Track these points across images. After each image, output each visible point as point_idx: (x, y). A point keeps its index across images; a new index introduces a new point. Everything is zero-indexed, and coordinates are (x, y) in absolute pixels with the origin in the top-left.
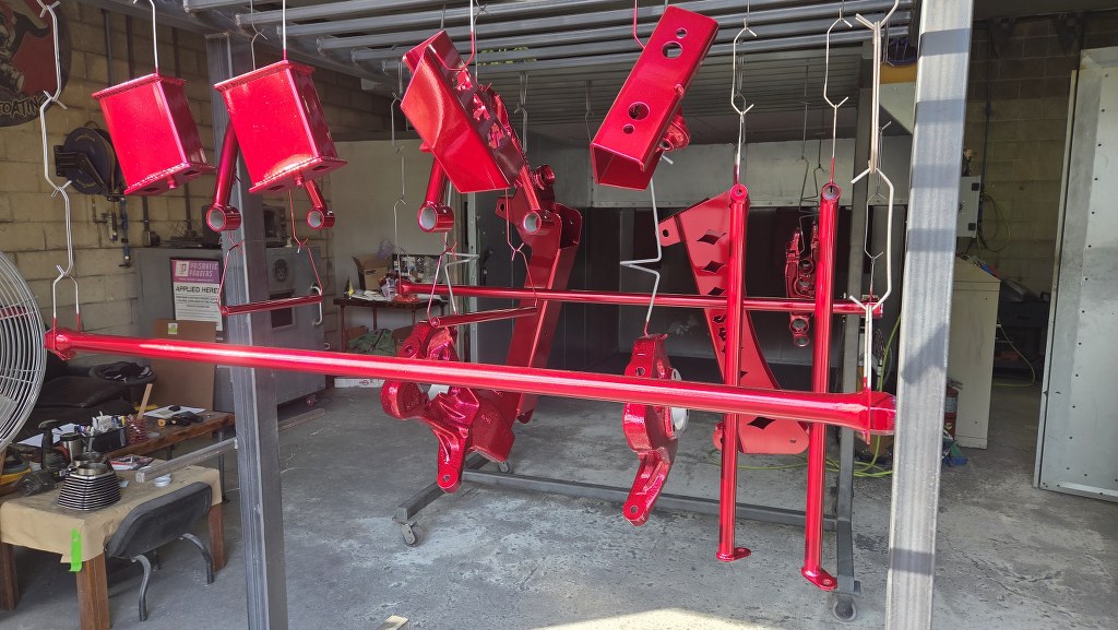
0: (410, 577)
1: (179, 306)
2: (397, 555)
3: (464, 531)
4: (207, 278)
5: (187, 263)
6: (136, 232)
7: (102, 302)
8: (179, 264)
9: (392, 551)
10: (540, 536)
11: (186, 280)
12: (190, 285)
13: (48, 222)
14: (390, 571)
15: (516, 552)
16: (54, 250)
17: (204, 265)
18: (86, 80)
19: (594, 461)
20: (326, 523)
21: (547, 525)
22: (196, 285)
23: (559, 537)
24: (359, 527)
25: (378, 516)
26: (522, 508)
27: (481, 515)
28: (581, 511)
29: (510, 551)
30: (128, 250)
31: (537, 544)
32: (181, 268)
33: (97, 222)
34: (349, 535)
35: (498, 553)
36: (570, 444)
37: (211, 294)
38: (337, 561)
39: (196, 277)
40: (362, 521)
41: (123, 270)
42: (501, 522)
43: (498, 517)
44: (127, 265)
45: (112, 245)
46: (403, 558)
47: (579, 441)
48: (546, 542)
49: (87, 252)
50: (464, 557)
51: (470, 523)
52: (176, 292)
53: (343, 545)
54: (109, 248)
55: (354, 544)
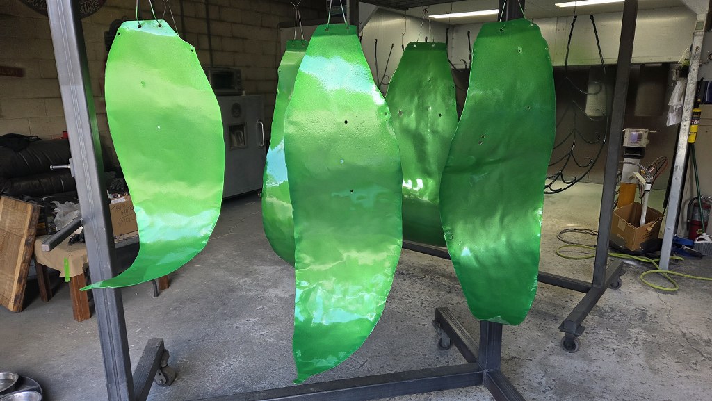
0: (270, 304)
20: (237, 267)
24: (255, 271)
25: (269, 266)
38: (233, 290)
40: (258, 267)
46: (273, 292)
55: (248, 280)
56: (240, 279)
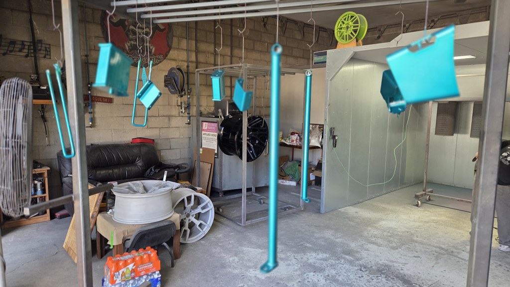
0: (250, 283)
1: (204, 141)
2: (251, 270)
3: (289, 265)
4: (213, 130)
5: (207, 123)
6: (194, 111)
7: (178, 138)
8: (204, 123)
9: (250, 267)
10: (327, 278)
11: (206, 131)
12: (207, 133)
13: (160, 105)
14: (243, 277)
15: (309, 284)
16: (161, 116)
17: (213, 124)
18: (178, 49)
19: (379, 241)
20: (230, 246)
21: (333, 272)
22: (209, 133)
23: (336, 281)
24: (242, 252)
25: (254, 248)
26: (325, 260)
27: (302, 258)
28: (357, 268)
29: (306, 282)
30: (189, 118)
31: (323, 281)
32: (205, 126)
33: (178, 106)
34: (236, 255)
35: (299, 282)
36: (370, 228)
37: (214, 137)
38: (223, 266)
39: (209, 130)
40: (245, 249)
41: (187, 125)
42: (310, 265)
43: (310, 261)
44: (189, 123)
45: (184, 115)
46: (253, 272)
47: (376, 228)
48: (328, 281)
49: (174, 118)
50: (281, 279)
51: (294, 261)
52: (203, 136)
53: (231, 259)
54: (182, 116)
56: (230, 257)
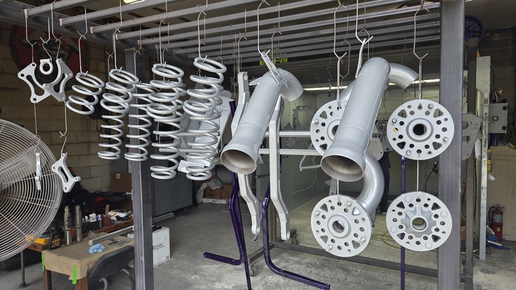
1: (130, 167)
7: (98, 165)
13: (78, 131)
16: (80, 143)
24: (201, 270)
28: (305, 266)
29: (269, 284)
33: (98, 131)
34: (195, 273)
38: (189, 285)
40: (202, 266)
46: (219, 285)
49: (93, 144)
55: (198, 277)
56: (191, 276)
